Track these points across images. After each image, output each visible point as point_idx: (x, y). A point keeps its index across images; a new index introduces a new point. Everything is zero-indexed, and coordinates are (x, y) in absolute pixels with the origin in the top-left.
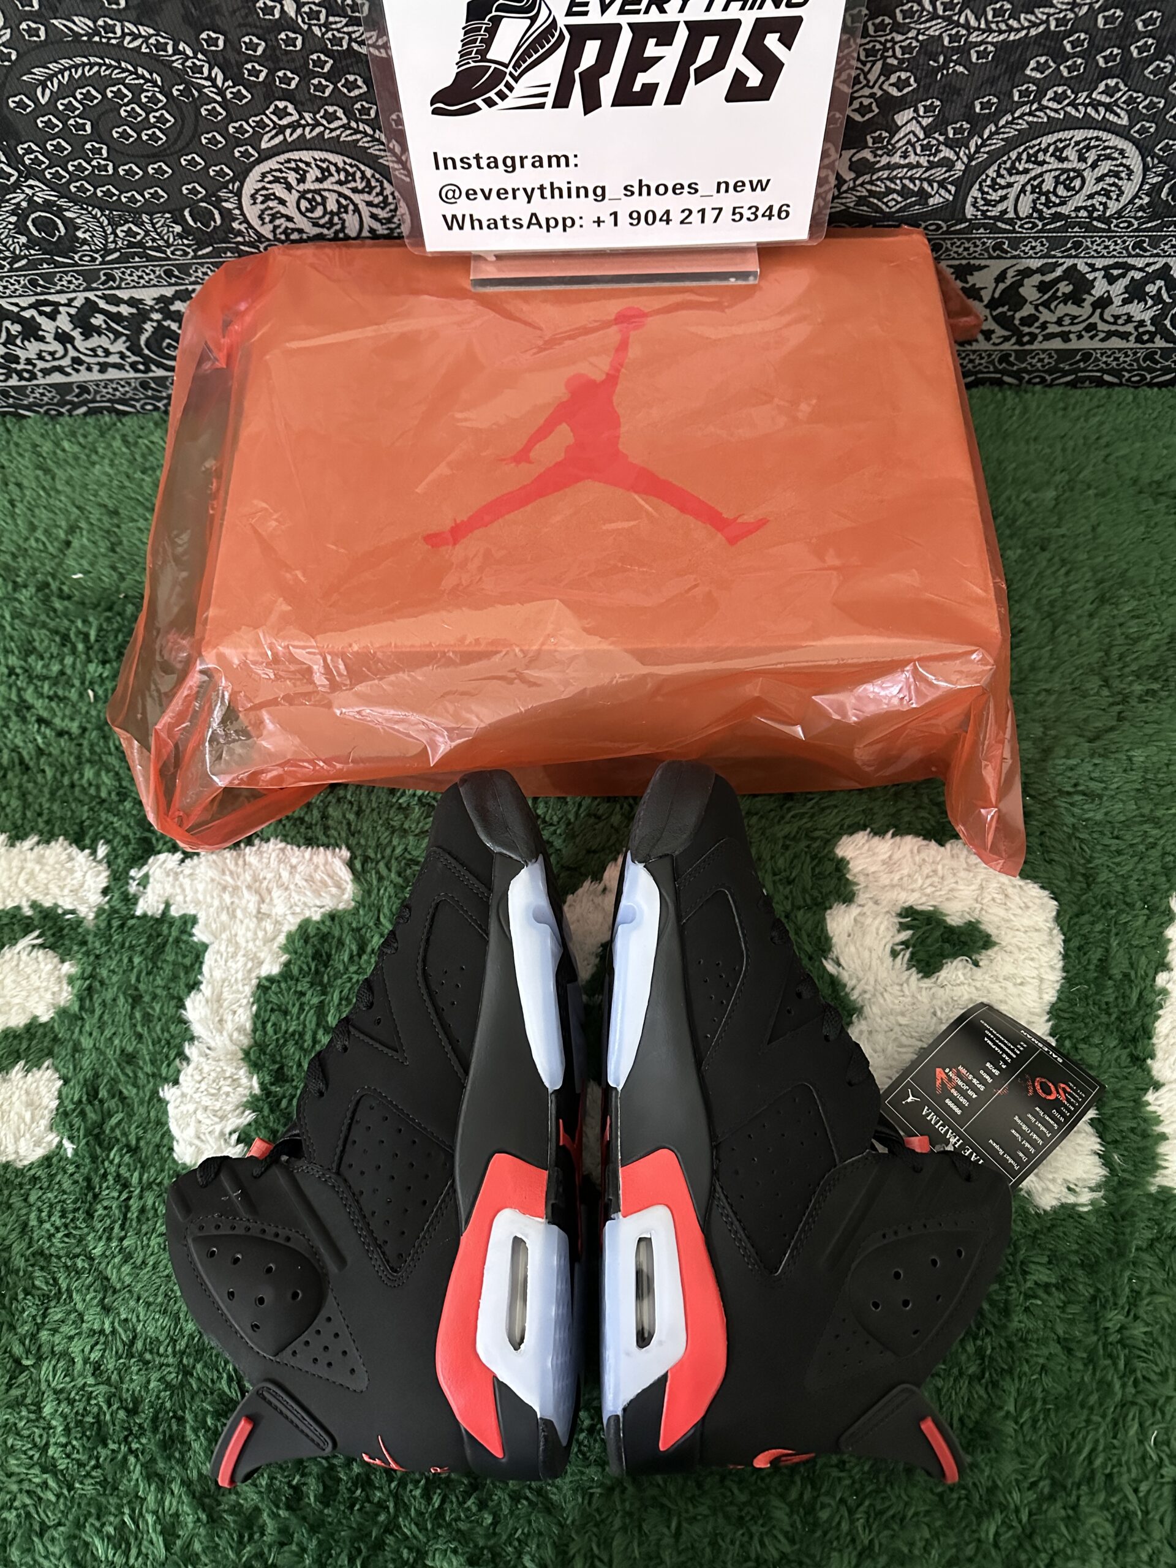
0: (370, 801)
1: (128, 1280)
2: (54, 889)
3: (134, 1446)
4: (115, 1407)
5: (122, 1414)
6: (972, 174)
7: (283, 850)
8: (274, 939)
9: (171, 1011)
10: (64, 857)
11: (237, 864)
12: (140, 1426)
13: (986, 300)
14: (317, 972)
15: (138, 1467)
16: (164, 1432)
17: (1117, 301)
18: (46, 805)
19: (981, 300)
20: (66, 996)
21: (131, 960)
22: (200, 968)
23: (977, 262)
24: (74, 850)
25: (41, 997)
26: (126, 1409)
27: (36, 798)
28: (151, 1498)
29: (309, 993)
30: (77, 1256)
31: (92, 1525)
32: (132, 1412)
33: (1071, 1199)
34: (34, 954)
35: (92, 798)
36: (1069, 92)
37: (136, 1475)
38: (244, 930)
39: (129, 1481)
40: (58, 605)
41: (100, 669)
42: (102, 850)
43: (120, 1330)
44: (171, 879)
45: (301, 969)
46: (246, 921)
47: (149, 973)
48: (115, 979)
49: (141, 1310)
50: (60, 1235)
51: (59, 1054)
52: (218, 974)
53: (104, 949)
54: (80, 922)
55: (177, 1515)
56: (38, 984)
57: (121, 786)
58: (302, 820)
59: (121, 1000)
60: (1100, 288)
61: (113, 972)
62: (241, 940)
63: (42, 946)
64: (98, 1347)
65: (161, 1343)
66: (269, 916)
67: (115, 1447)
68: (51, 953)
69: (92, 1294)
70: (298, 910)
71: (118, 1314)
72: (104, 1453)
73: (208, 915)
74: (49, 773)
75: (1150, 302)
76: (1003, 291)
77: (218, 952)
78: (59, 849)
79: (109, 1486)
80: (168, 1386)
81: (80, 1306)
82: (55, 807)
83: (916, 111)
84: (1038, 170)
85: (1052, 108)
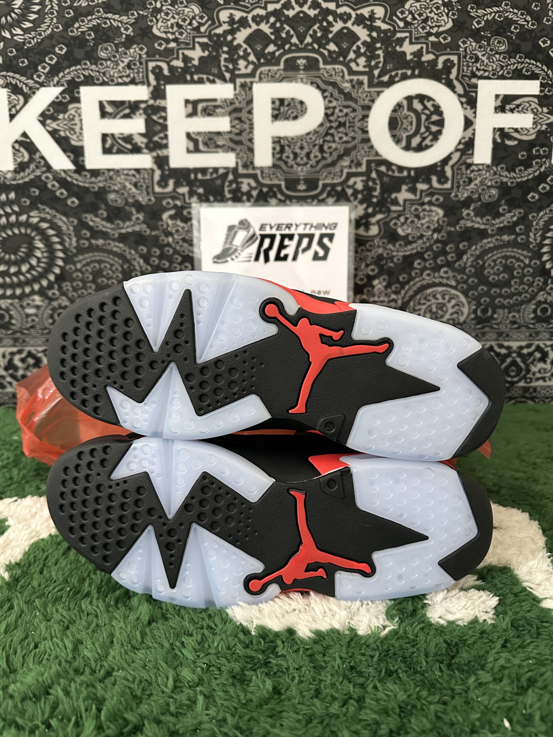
36: (431, 273)
83: (379, 280)
84: (428, 303)
85: (427, 279)
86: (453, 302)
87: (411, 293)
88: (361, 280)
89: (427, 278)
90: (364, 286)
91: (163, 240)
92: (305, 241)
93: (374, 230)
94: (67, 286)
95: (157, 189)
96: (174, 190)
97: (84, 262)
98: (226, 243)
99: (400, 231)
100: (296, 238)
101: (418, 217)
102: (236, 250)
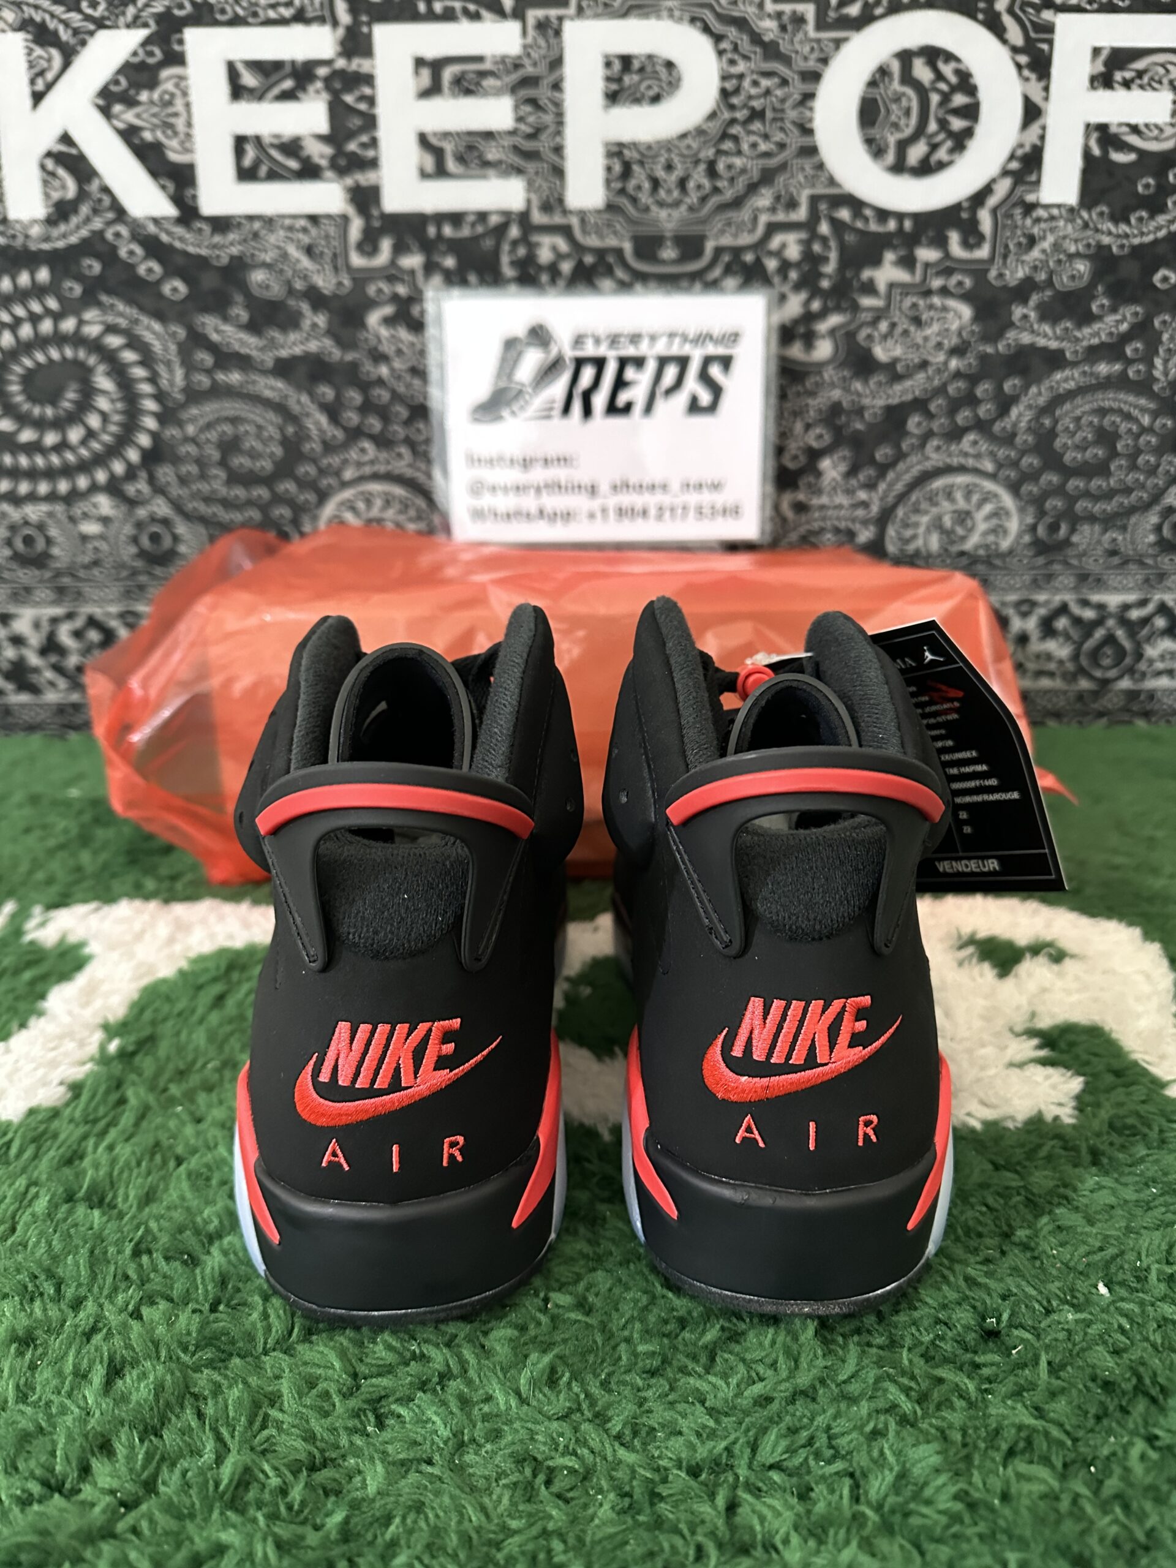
83: (832, 460)
84: (934, 510)
85: (934, 457)
86: (988, 508)
87: (899, 487)
88: (793, 458)
89: (934, 455)
91: (369, 373)
92: (671, 373)
93: (824, 349)
94: (165, 473)
95: (357, 260)
96: (393, 263)
97: (202, 422)
98: (499, 376)
99: (880, 353)
100: (651, 366)
101: (917, 321)
102: (520, 393)
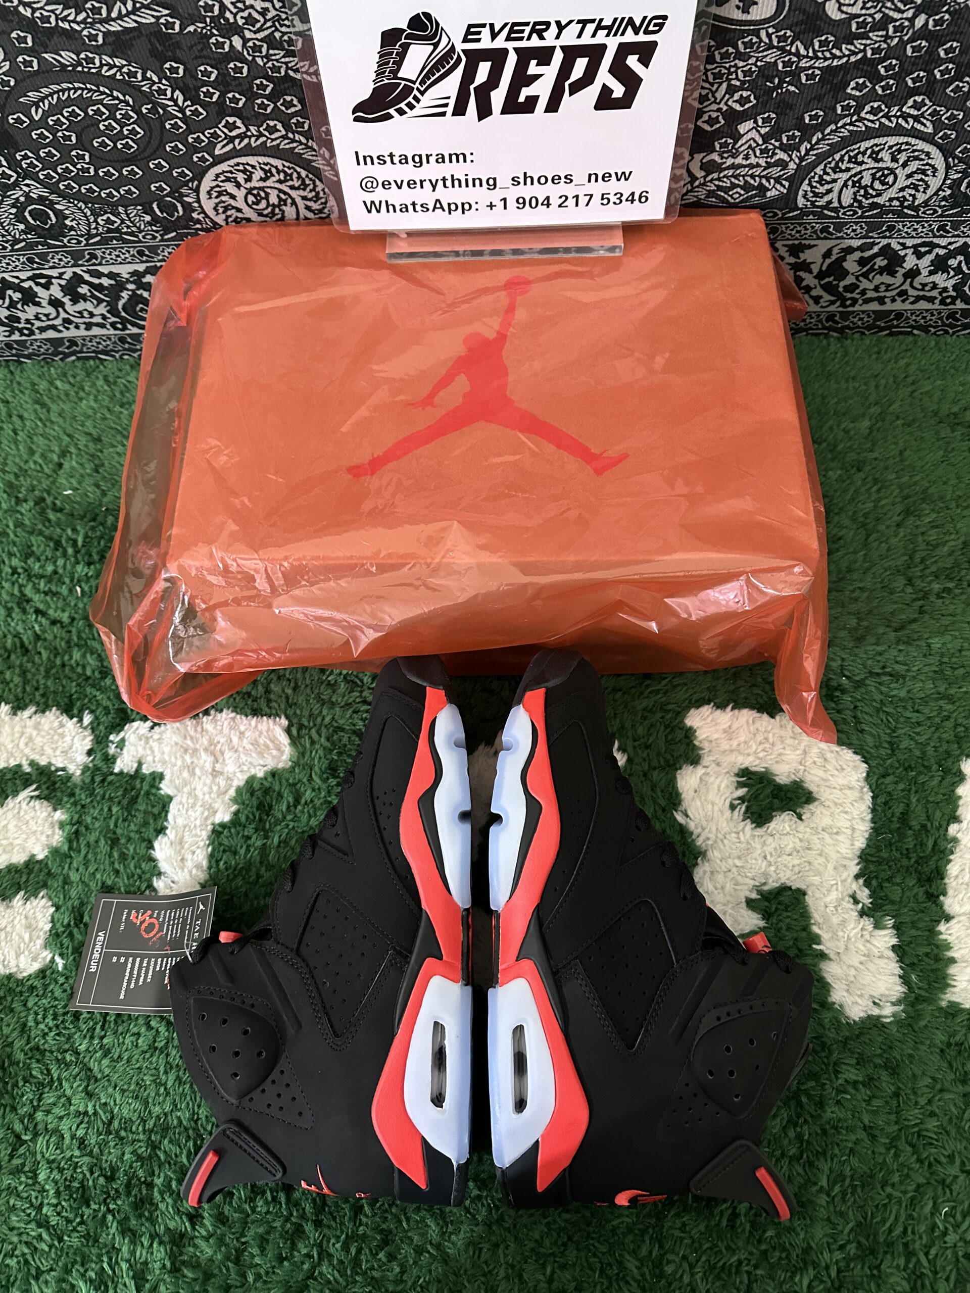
0: (304, 678)
1: (107, 1071)
2: (48, 750)
3: (112, 1206)
4: (96, 1175)
5: (102, 1180)
6: (803, 172)
7: (233, 719)
8: (225, 792)
9: (142, 851)
10: (56, 724)
11: (196, 731)
12: (117, 1191)
13: (815, 271)
14: (261, 820)
15: (115, 1224)
16: (136, 1196)
17: (925, 272)
18: (42, 682)
19: (811, 272)
20: (57, 838)
21: (110, 810)
22: (166, 816)
23: (807, 242)
24: (64, 718)
25: (37, 839)
26: (106, 1177)
27: (34, 675)
28: (125, 1249)
29: (254, 837)
30: (66, 1051)
31: (77, 1270)
32: (111, 1179)
33: (876, 1012)
34: (32, 804)
35: (79, 675)
36: (883, 107)
37: (113, 1230)
38: (201, 785)
39: (108, 1235)
40: (52, 516)
41: (86, 570)
42: (87, 719)
43: (100, 1112)
44: (142, 742)
45: (247, 817)
46: (203, 777)
47: (125, 820)
48: (97, 824)
49: (118, 1096)
50: (52, 1034)
51: (52, 886)
52: (180, 821)
53: (88, 800)
54: (69, 777)
55: (146, 1263)
56: (35, 828)
57: (102, 666)
58: (249, 694)
59: (102, 842)
60: (910, 262)
61: (96, 818)
62: (199, 793)
63: (38, 797)
64: (83, 1126)
65: (133, 1122)
66: (222, 773)
67: (96, 1207)
68: (45, 803)
69: (78, 1083)
70: (245, 768)
71: (99, 1099)
72: (87, 1212)
73: (172, 774)
74: (45, 655)
75: (952, 273)
76: (829, 265)
77: (181, 803)
78: (52, 718)
79: (91, 1239)
80: (140, 1158)
81: (69, 1092)
82: (49, 683)
83: (756, 122)
84: (857, 169)
86: (914, 166)
88: (711, 121)
89: (872, 117)
90: (717, 134)
91: (220, 45)
92: (580, 65)
100: (558, 57)
102: (408, 91)
